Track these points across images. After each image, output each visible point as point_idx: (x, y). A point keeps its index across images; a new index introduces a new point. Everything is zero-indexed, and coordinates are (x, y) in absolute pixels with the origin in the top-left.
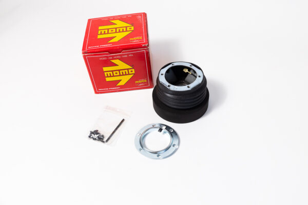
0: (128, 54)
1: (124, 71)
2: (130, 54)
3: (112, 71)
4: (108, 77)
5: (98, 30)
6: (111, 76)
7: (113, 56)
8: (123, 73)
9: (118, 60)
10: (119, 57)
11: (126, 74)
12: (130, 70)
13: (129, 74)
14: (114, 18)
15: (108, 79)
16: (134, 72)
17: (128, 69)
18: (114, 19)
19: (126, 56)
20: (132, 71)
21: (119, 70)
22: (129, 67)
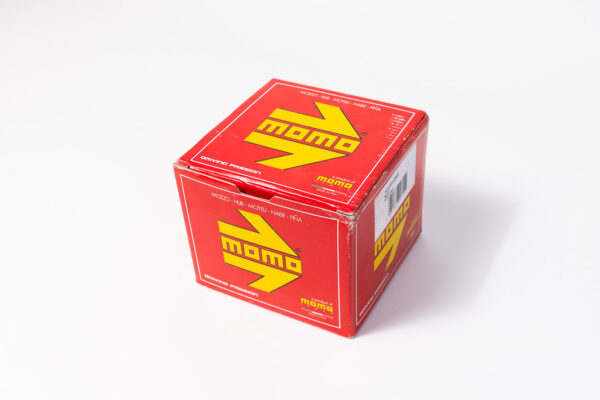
0: (288, 213)
1: (273, 256)
2: (294, 213)
3: (242, 242)
4: (228, 251)
5: (267, 116)
6: (235, 254)
7: (246, 201)
8: (268, 257)
9: (259, 217)
10: (262, 209)
11: (276, 266)
12: (289, 260)
13: (284, 269)
14: (333, 98)
15: (229, 259)
16: (299, 269)
17: (284, 255)
18: (330, 102)
19: (283, 215)
20: (294, 265)
21: (261, 248)
22: (288, 250)
